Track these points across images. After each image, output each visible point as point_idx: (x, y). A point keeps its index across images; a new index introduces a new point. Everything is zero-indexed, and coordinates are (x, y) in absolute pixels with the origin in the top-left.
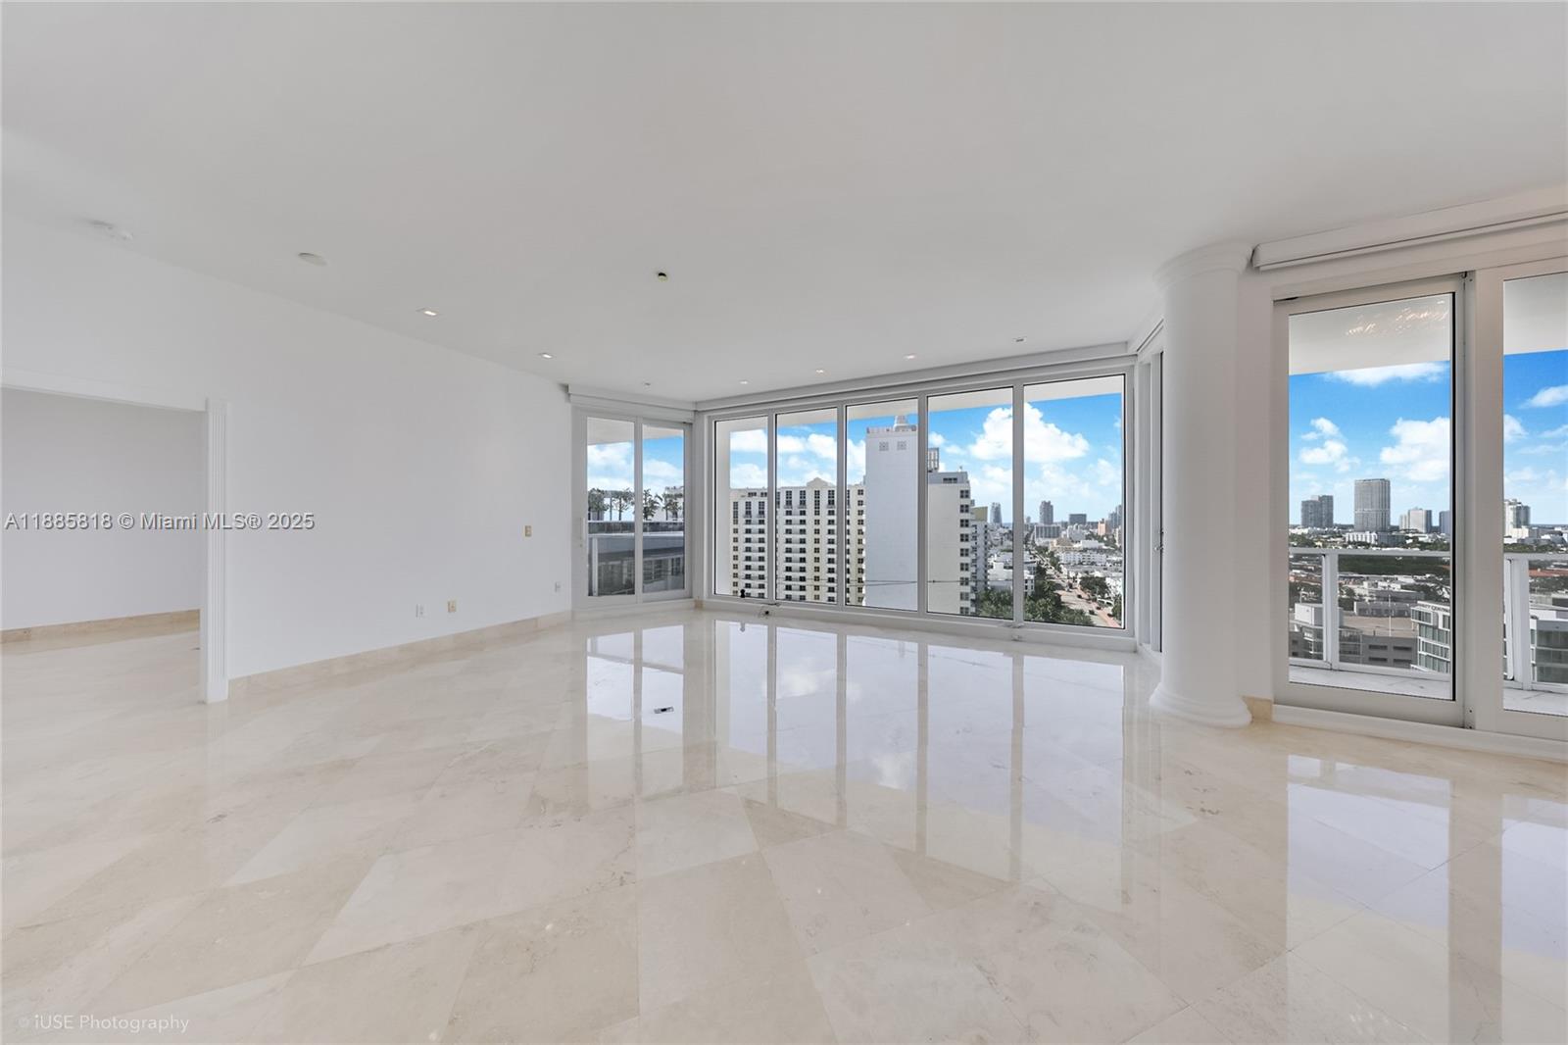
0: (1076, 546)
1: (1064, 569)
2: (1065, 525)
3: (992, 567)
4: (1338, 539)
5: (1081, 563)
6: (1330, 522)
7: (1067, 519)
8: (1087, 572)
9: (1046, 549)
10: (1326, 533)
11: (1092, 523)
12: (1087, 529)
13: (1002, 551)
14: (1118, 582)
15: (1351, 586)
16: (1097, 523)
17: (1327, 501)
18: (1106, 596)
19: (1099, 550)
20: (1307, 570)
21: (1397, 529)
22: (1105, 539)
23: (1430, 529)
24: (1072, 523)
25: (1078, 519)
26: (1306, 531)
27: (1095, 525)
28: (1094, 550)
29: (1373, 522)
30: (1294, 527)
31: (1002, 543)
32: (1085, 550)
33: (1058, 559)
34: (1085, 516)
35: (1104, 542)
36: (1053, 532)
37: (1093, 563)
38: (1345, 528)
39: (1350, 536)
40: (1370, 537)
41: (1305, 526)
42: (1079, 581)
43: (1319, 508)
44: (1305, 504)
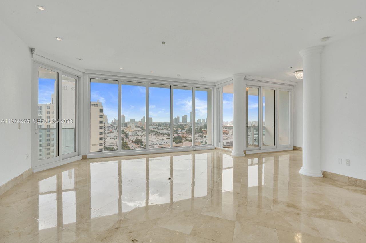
0: (133, 129)
1: (130, 137)
2: (129, 123)
3: (106, 138)
5: (134, 135)
6: (186, 122)
7: (129, 121)
8: (136, 138)
9: (124, 131)
10: (186, 124)
11: (137, 122)
12: (135, 124)
13: (109, 132)
14: (145, 140)
17: (186, 116)
18: (142, 145)
19: (139, 131)
22: (140, 127)
24: (131, 122)
25: (133, 121)
28: (138, 130)
30: (181, 123)
31: (108, 129)
32: (135, 131)
33: (127, 134)
35: (140, 128)
37: (138, 135)
42: (134, 141)
43: (185, 118)
44: (182, 117)
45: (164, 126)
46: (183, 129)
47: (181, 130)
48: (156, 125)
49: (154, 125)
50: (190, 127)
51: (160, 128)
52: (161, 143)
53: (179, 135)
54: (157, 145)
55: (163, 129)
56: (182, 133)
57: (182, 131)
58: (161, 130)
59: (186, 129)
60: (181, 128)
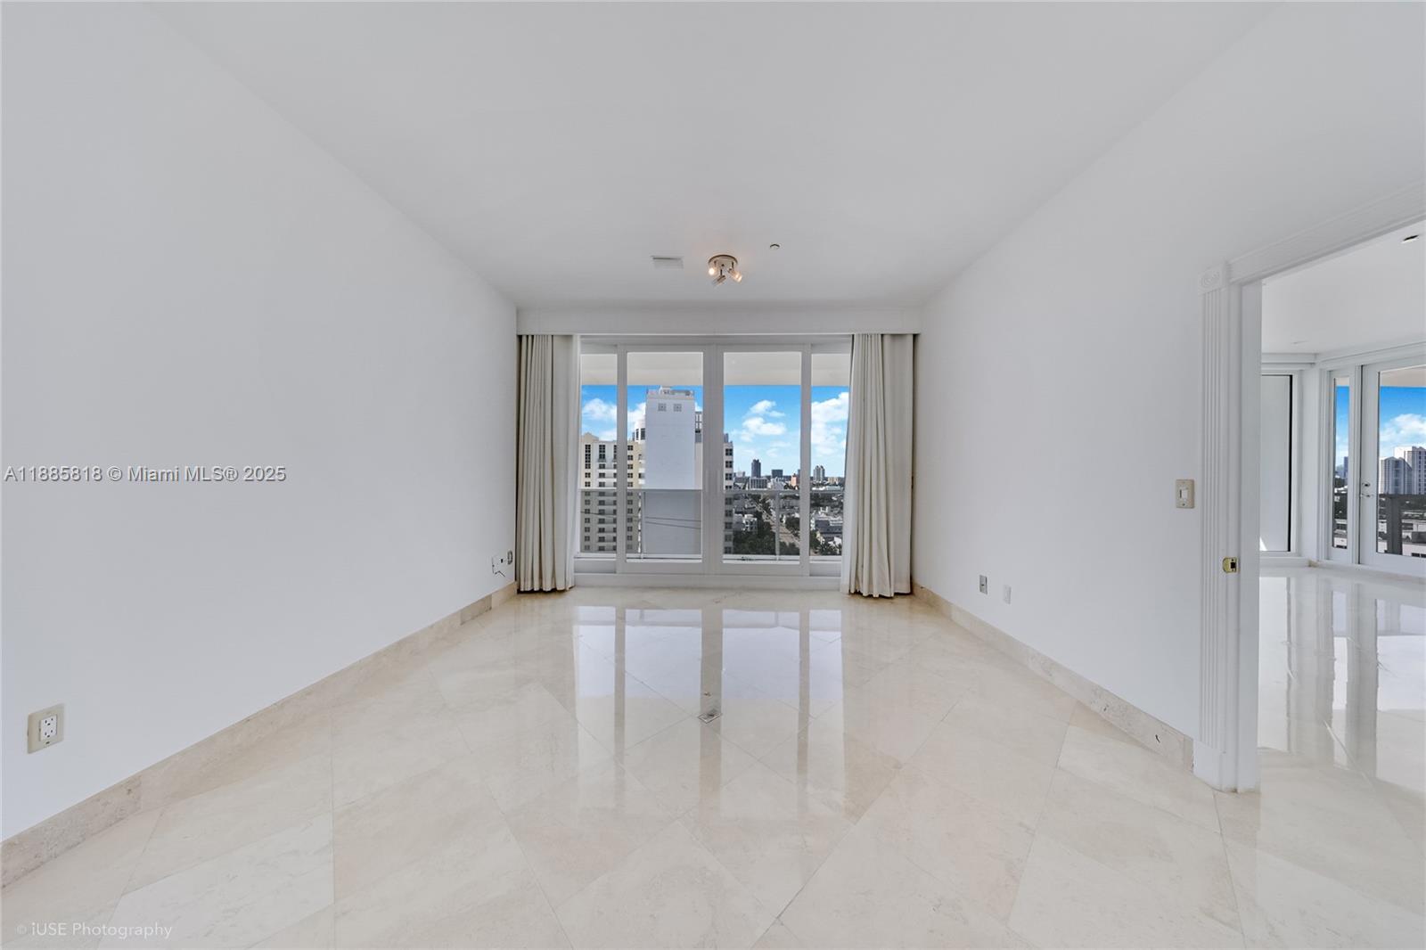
1: (774, 513)
2: (769, 477)
5: (784, 507)
7: (770, 474)
8: (789, 514)
9: (759, 497)
11: (787, 477)
12: (784, 481)
16: (790, 477)
24: (774, 477)
25: (777, 473)
27: (789, 478)
33: (768, 504)
34: (781, 471)
36: (763, 483)
37: (792, 507)
42: (784, 521)
49: (828, 484)
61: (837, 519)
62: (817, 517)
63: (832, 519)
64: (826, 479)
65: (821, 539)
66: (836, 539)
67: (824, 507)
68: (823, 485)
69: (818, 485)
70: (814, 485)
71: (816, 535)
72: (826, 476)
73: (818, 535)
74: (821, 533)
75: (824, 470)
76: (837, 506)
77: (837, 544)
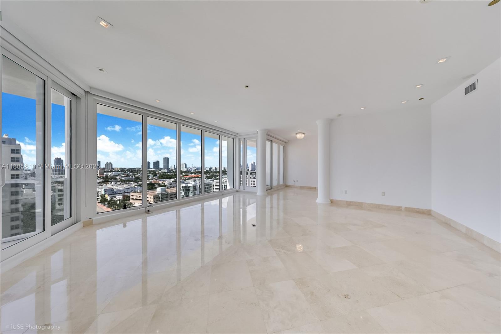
4: (160, 171)
6: (159, 168)
10: (158, 170)
14: (102, 190)
15: (164, 182)
17: (158, 162)
20: (156, 179)
21: (170, 169)
23: (175, 169)
26: (154, 169)
29: (166, 167)
30: (152, 169)
38: (161, 168)
39: (163, 170)
40: (166, 171)
41: (154, 168)
43: (157, 164)
44: (154, 162)
45: (130, 172)
46: (155, 174)
47: (152, 176)
48: (118, 171)
49: (114, 171)
50: (163, 172)
51: (124, 175)
52: (126, 191)
53: (151, 181)
54: (121, 193)
55: (128, 175)
56: (154, 179)
57: (154, 177)
58: (126, 176)
59: (158, 175)
60: (152, 174)
61: (119, 187)
62: (106, 188)
63: (116, 187)
64: (113, 169)
65: (107, 197)
66: (117, 197)
67: (111, 182)
68: (111, 171)
69: (108, 172)
70: (105, 172)
71: (105, 196)
72: (113, 167)
73: (106, 196)
74: (108, 195)
75: (112, 165)
76: (119, 181)
77: (118, 199)
